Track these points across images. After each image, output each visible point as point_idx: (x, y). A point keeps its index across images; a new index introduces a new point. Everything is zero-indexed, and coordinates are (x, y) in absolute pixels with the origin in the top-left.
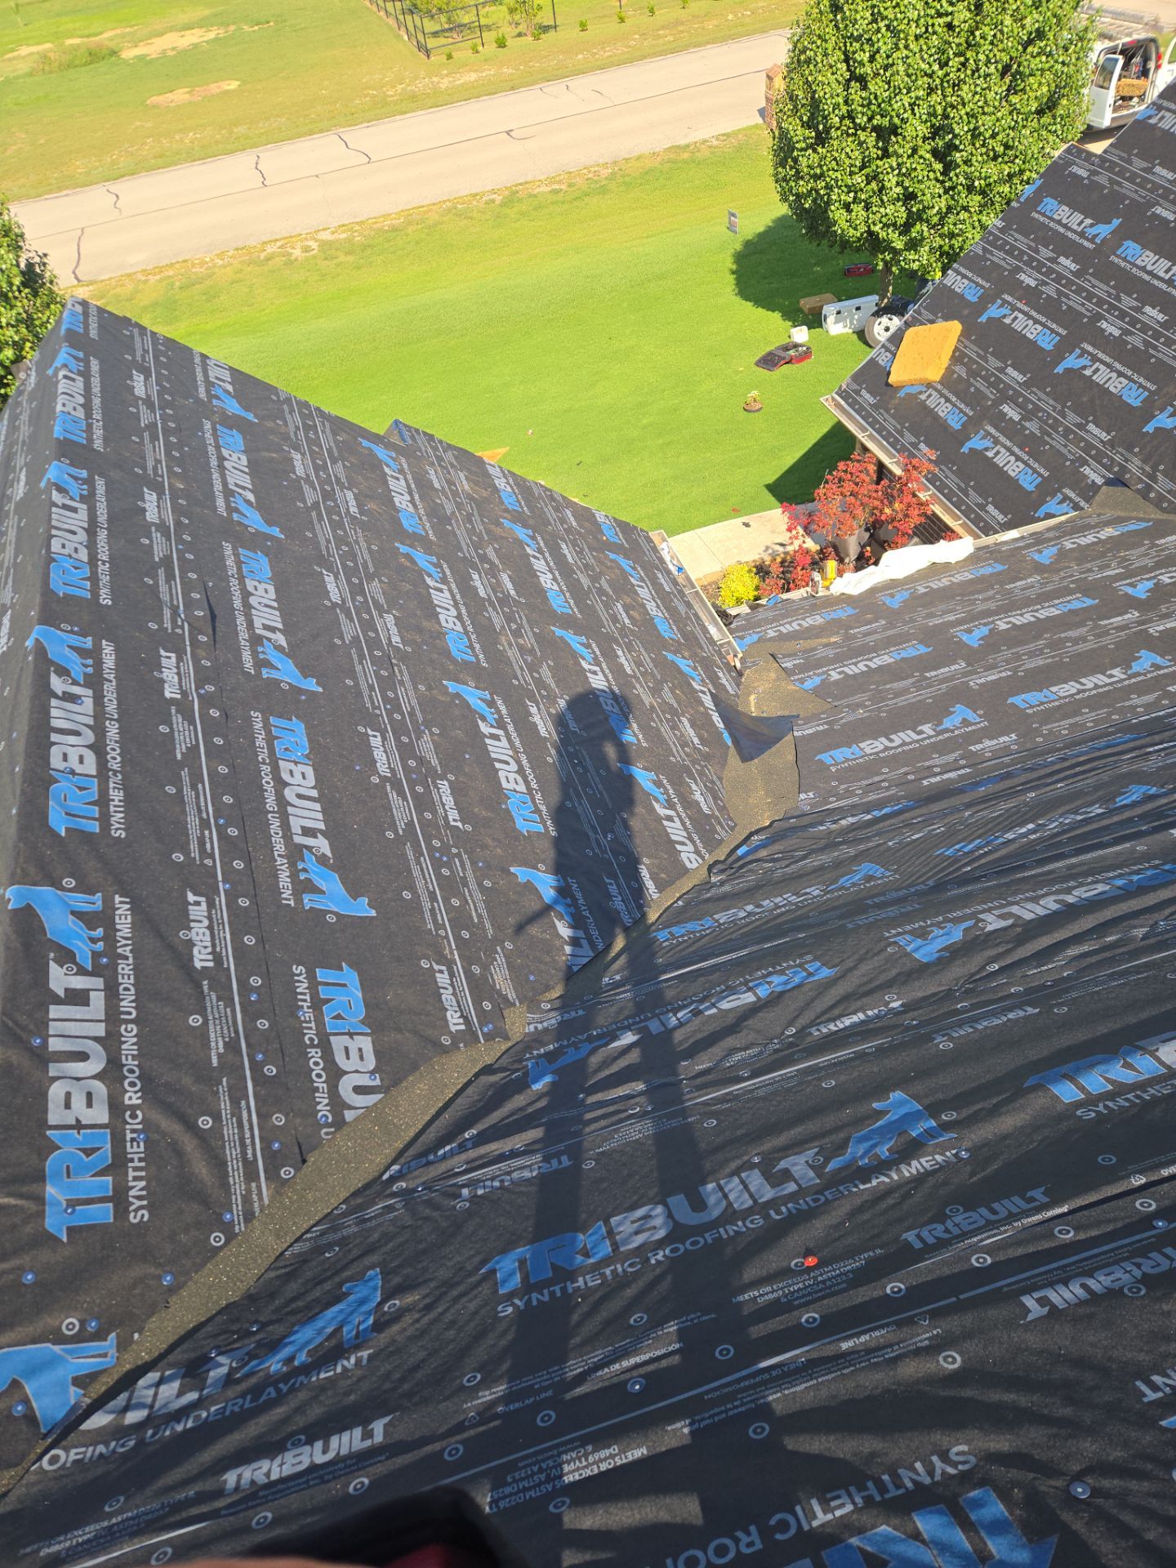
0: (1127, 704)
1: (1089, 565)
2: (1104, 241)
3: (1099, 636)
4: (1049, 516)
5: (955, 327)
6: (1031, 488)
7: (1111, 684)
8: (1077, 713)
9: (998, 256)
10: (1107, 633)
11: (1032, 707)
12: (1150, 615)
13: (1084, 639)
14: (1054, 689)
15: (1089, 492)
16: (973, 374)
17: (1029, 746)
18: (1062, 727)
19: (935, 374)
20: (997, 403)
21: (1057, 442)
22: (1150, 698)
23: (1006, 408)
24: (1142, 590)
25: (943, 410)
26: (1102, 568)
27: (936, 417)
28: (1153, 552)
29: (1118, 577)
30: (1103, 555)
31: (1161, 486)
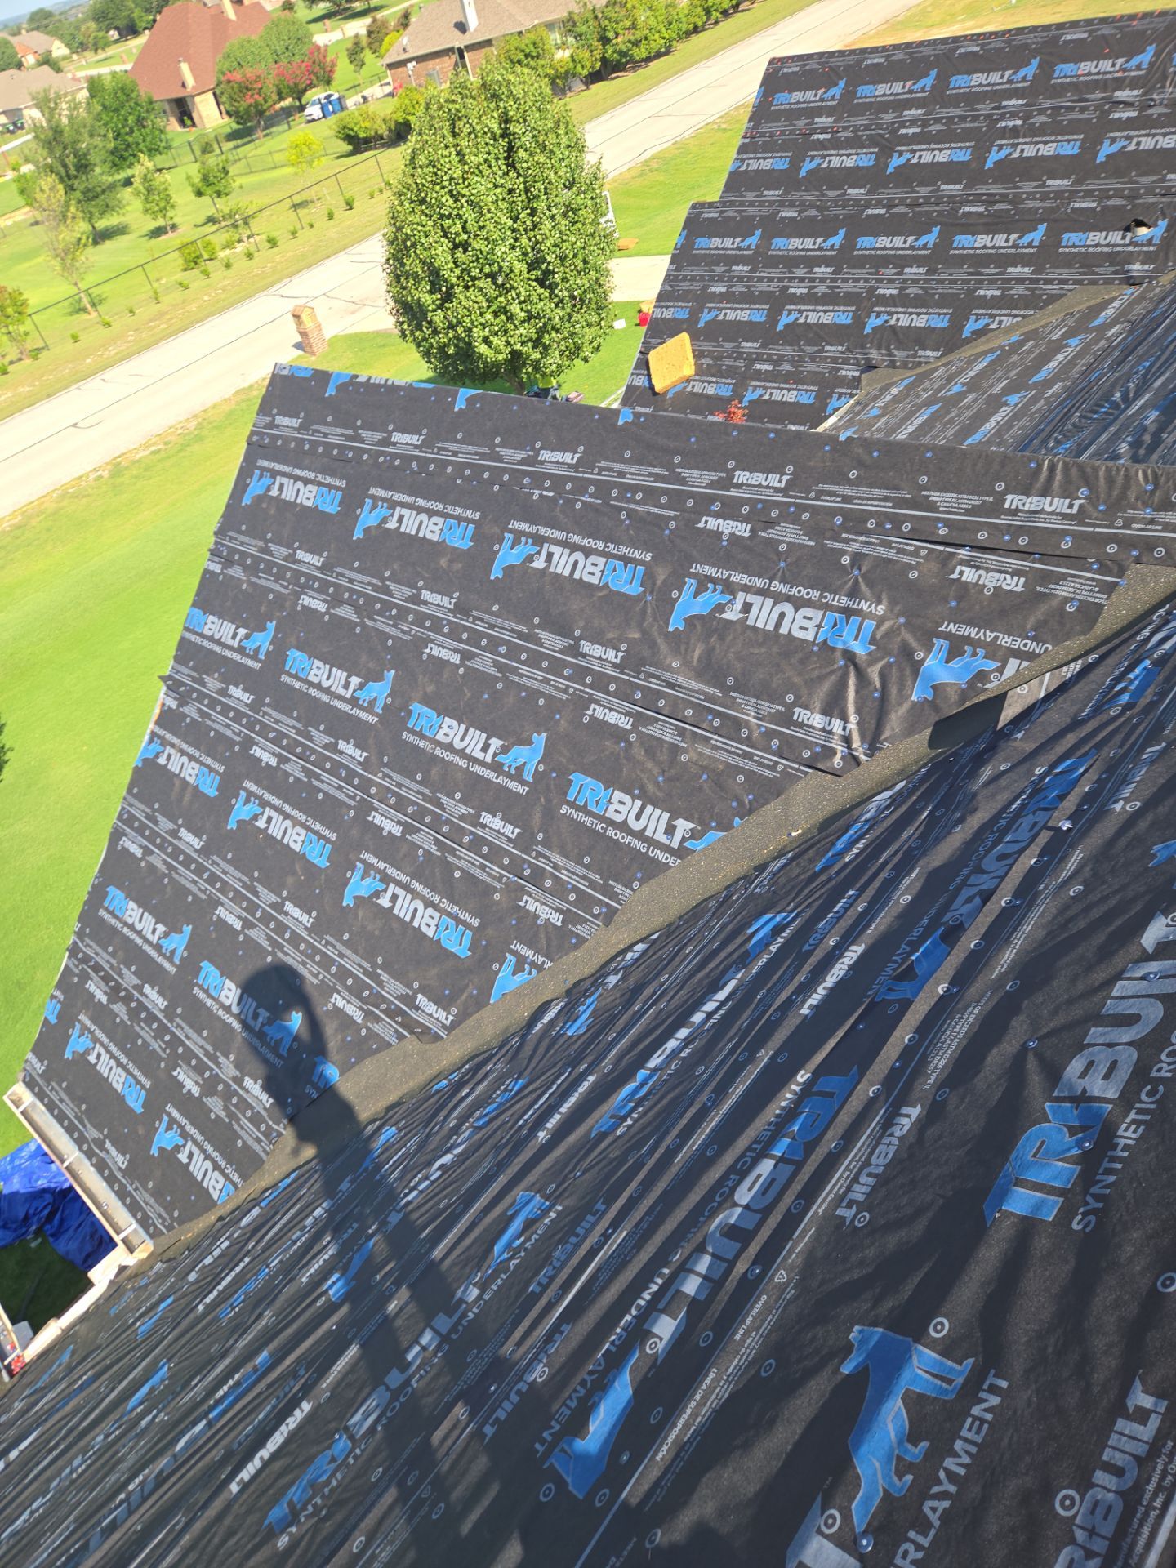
2: (757, 246)
4: (836, 410)
5: (685, 337)
6: (811, 401)
9: (685, 285)
15: (855, 383)
16: (716, 359)
19: (689, 370)
20: (748, 367)
21: (811, 367)
23: (758, 366)
25: (710, 390)
26: (918, 397)
27: (708, 397)
28: (936, 380)
29: (934, 394)
30: (909, 395)
31: (900, 356)
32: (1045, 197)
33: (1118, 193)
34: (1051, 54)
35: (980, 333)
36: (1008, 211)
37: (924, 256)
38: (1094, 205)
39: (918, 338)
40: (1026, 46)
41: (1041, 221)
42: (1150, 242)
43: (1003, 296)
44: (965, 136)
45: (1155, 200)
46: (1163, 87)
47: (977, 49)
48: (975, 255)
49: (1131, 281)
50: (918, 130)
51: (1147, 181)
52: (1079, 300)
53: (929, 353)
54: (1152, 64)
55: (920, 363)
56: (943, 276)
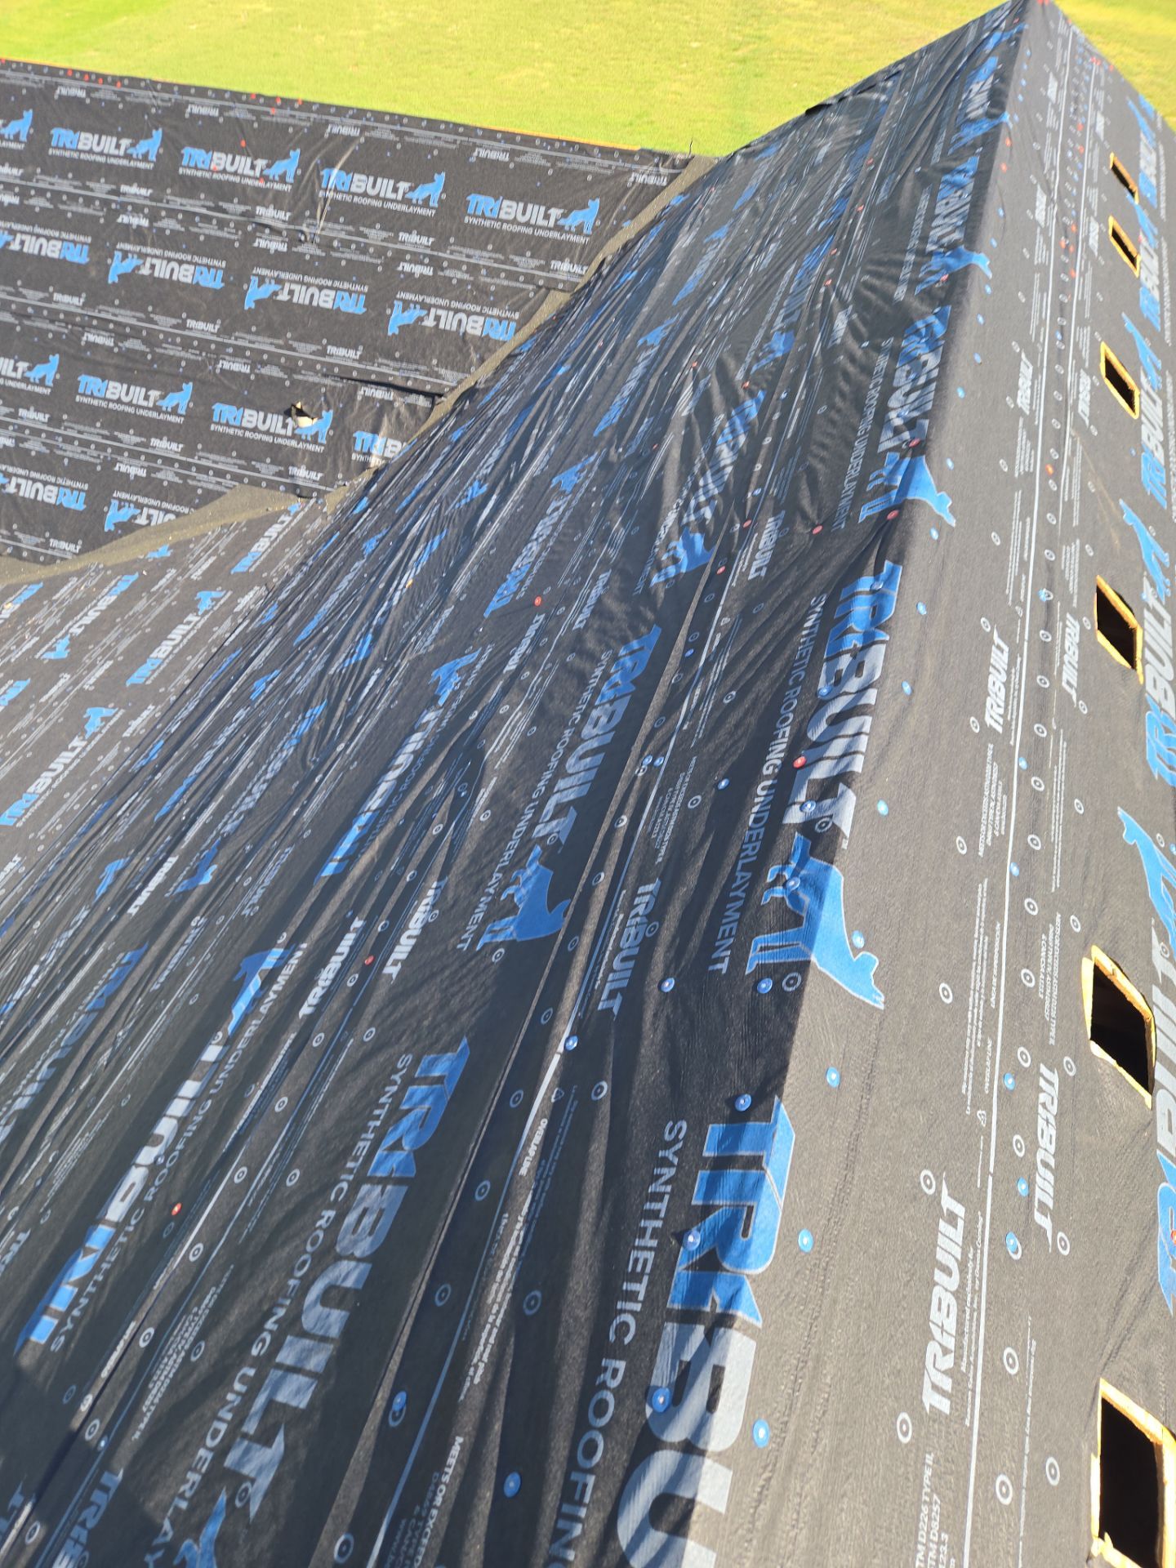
0: (98, 768)
1: (6, 647)
3: (46, 714)
7: (77, 756)
8: (63, 801)
10: (52, 708)
11: (19, 819)
12: (80, 671)
13: (35, 724)
14: (31, 789)
17: (34, 860)
18: (55, 824)
22: (113, 753)
24: (61, 649)
26: (18, 644)
28: (54, 608)
29: (36, 647)
30: (14, 630)
31: (27, 542)
32: (187, 344)
33: (273, 359)
34: (176, 128)
35: (127, 527)
36: (144, 354)
37: (43, 396)
38: (246, 370)
39: (49, 520)
40: (144, 108)
41: (187, 380)
42: (315, 440)
43: (149, 479)
44: (79, 225)
45: (316, 379)
46: (313, 216)
47: (82, 94)
48: (107, 411)
49: (297, 491)
50: (16, 200)
51: (305, 350)
52: (239, 506)
53: (63, 545)
54: (298, 179)
55: (52, 560)
56: (70, 433)
